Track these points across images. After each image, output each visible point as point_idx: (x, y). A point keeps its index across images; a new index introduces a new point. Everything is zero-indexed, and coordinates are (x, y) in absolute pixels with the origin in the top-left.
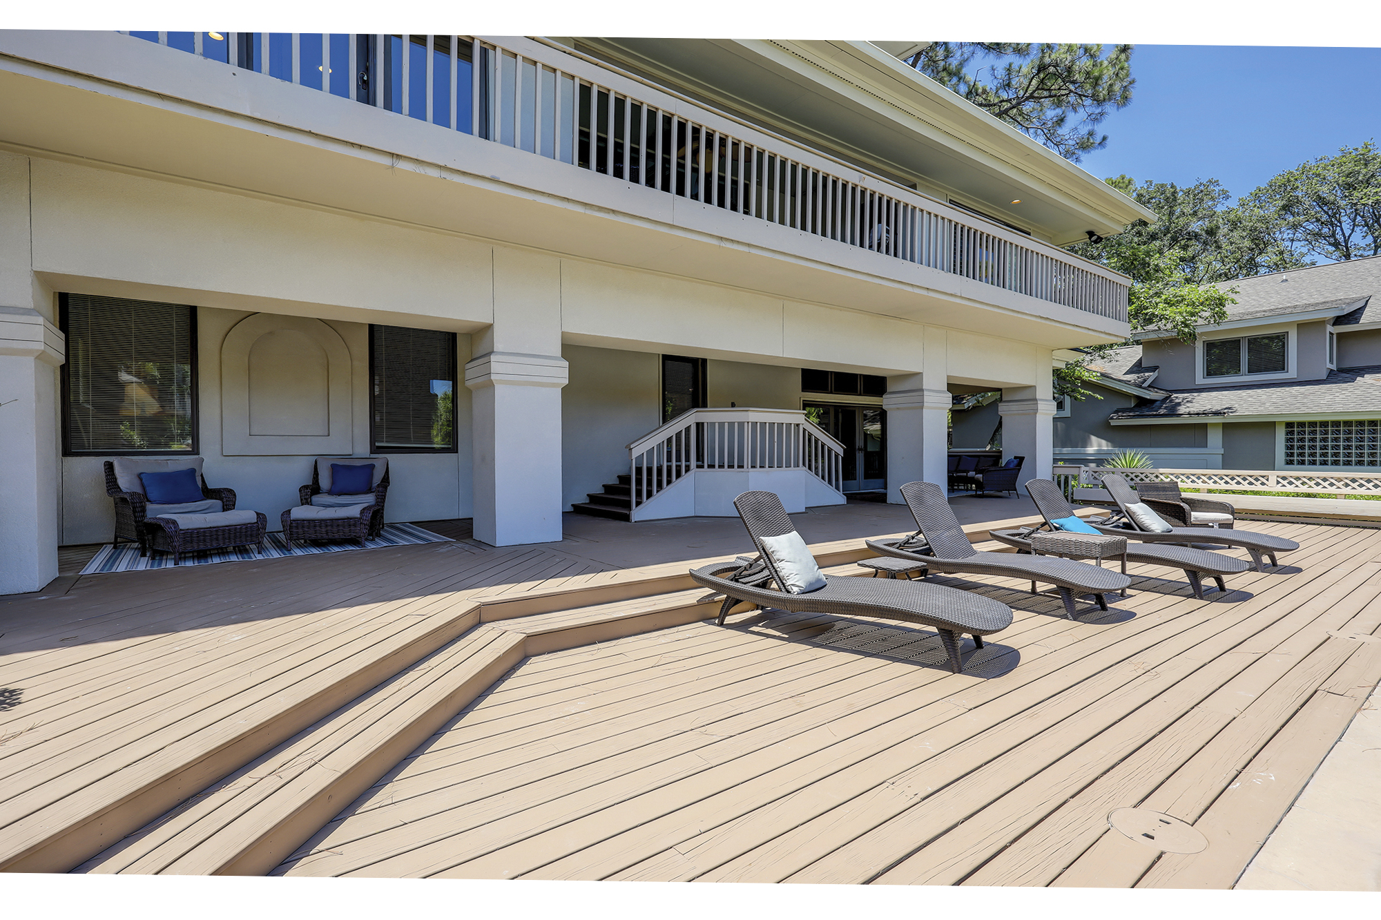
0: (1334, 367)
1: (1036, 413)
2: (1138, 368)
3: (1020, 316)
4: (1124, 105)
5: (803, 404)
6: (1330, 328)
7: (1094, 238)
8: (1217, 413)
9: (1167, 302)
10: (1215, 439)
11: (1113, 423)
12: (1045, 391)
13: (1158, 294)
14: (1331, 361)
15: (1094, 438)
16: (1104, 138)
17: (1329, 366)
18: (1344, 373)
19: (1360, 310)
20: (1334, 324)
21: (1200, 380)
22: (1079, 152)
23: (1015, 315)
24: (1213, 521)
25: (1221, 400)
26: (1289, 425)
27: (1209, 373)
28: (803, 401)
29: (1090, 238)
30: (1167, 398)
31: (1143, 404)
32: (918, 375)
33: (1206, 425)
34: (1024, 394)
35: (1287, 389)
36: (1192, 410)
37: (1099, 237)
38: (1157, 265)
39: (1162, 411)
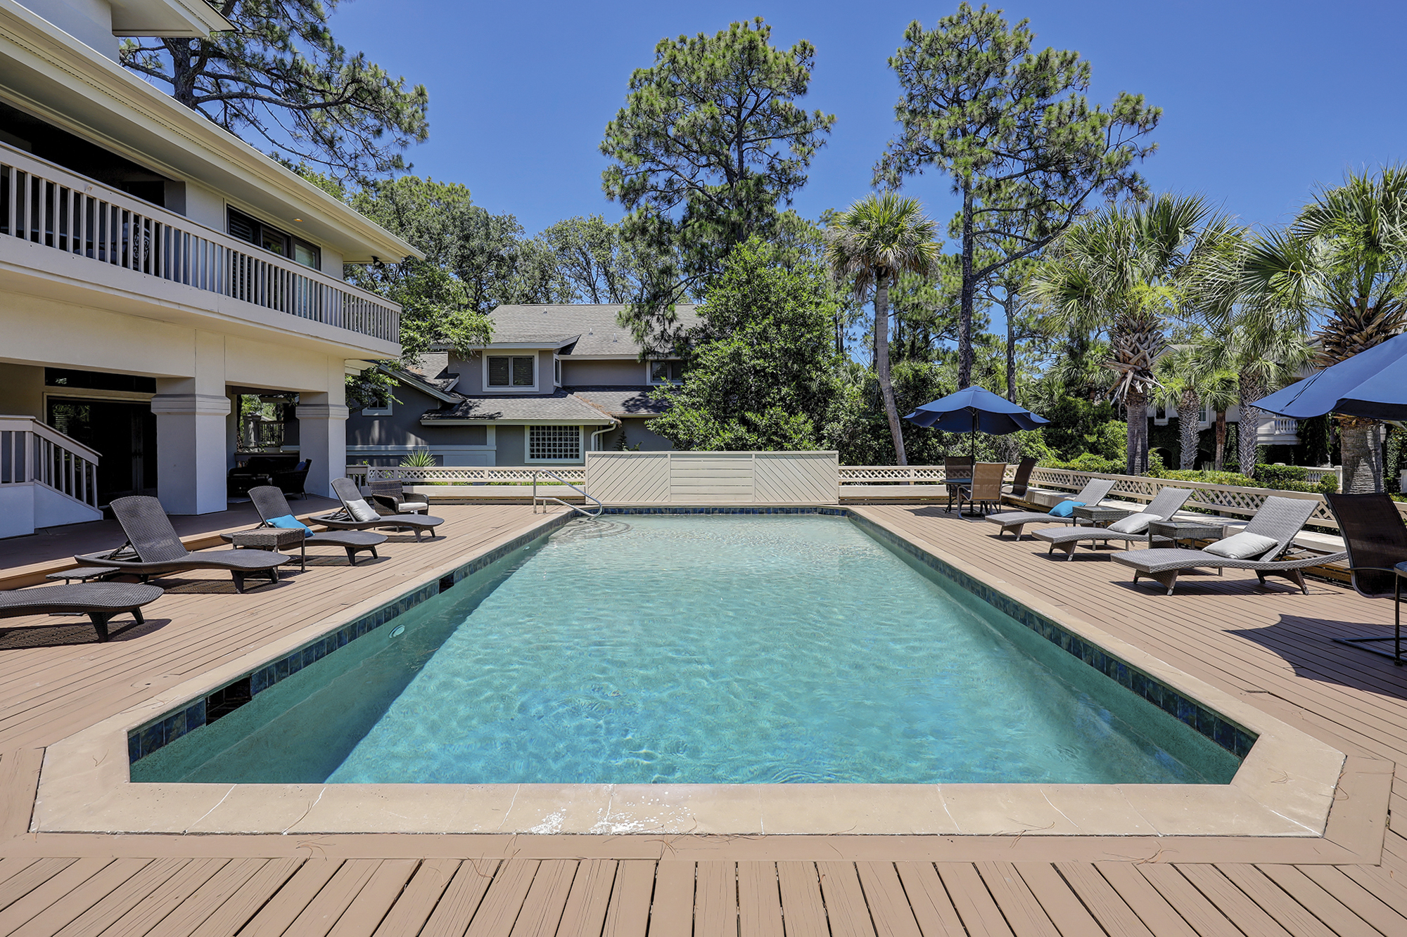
0: (559, 385)
1: (328, 418)
2: (444, 374)
3: (288, 333)
4: (422, 142)
5: (48, 400)
6: (556, 356)
7: (377, 264)
8: (491, 417)
9: (452, 323)
10: (491, 437)
11: (424, 423)
12: (337, 398)
13: (446, 316)
14: (557, 379)
15: (413, 437)
16: (411, 165)
17: (556, 384)
18: (563, 391)
19: (573, 345)
20: (559, 353)
21: (486, 389)
22: (393, 169)
23: (284, 332)
24: (413, 509)
25: (496, 406)
26: (532, 428)
27: (491, 383)
28: (48, 396)
29: (374, 263)
30: (463, 402)
31: (447, 408)
32: (190, 380)
33: (485, 426)
34: (317, 400)
35: (533, 400)
36: (478, 414)
37: (381, 263)
38: (448, 290)
39: (459, 414)
